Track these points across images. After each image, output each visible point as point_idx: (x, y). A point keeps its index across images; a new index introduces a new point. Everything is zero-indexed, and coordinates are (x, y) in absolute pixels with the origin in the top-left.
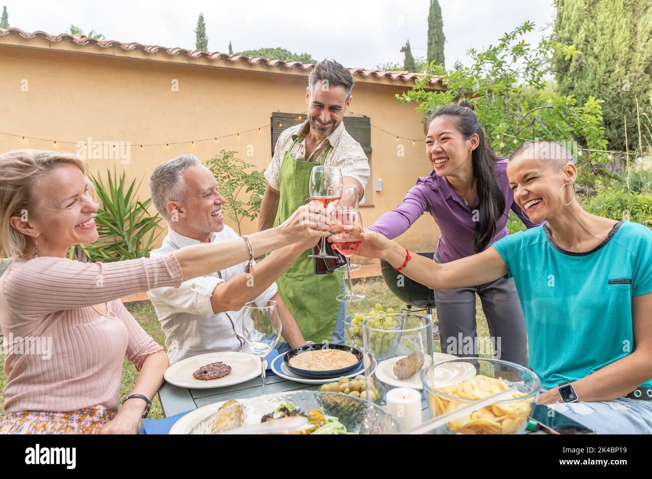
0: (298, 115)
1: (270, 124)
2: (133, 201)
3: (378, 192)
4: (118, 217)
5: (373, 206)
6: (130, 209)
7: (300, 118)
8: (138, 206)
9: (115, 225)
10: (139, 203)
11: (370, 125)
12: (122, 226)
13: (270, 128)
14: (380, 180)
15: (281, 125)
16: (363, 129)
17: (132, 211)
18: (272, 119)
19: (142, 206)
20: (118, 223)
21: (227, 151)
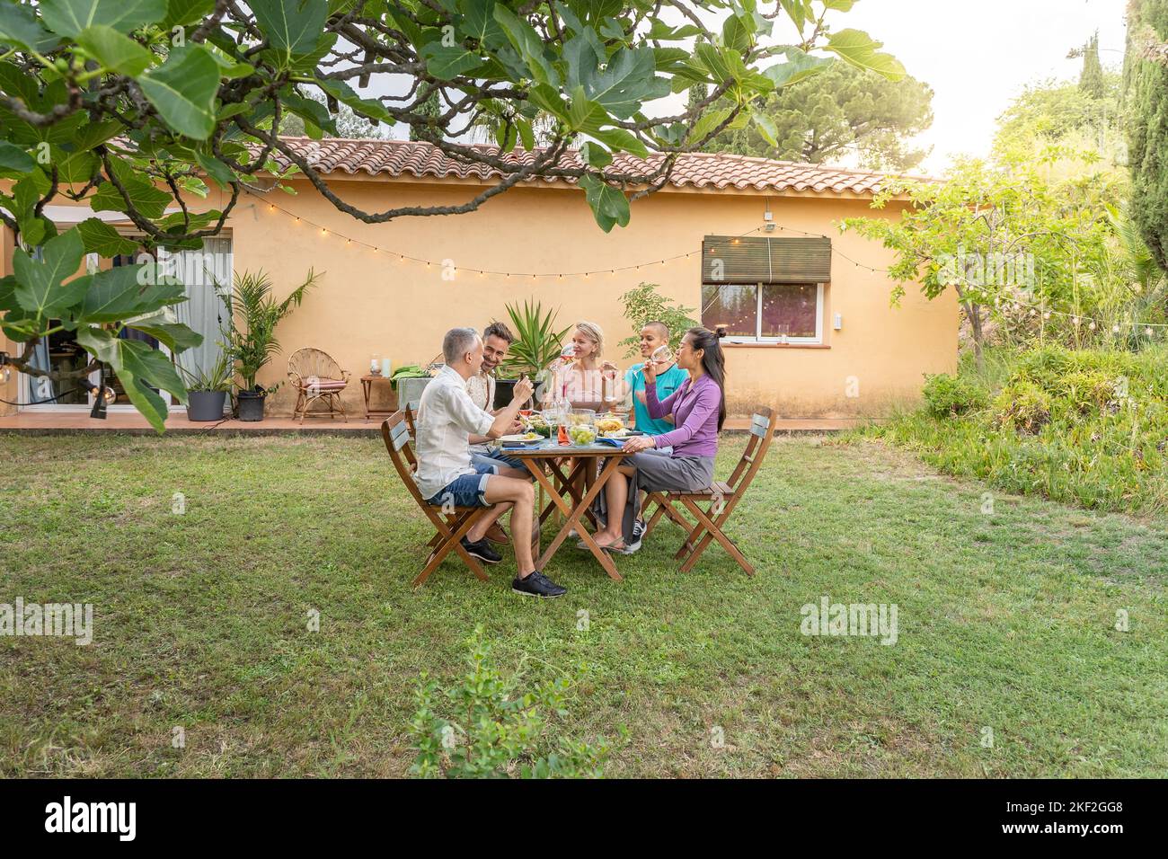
0: (735, 238)
1: (701, 249)
2: (548, 332)
3: (837, 330)
4: (533, 349)
5: (829, 348)
6: (544, 341)
7: (737, 241)
8: (553, 338)
9: (530, 355)
10: (554, 335)
11: (830, 247)
12: (537, 358)
13: (701, 253)
14: (839, 316)
15: (713, 250)
16: (820, 252)
17: (546, 343)
18: (703, 242)
19: (556, 339)
20: (533, 353)
21: (646, 284)
